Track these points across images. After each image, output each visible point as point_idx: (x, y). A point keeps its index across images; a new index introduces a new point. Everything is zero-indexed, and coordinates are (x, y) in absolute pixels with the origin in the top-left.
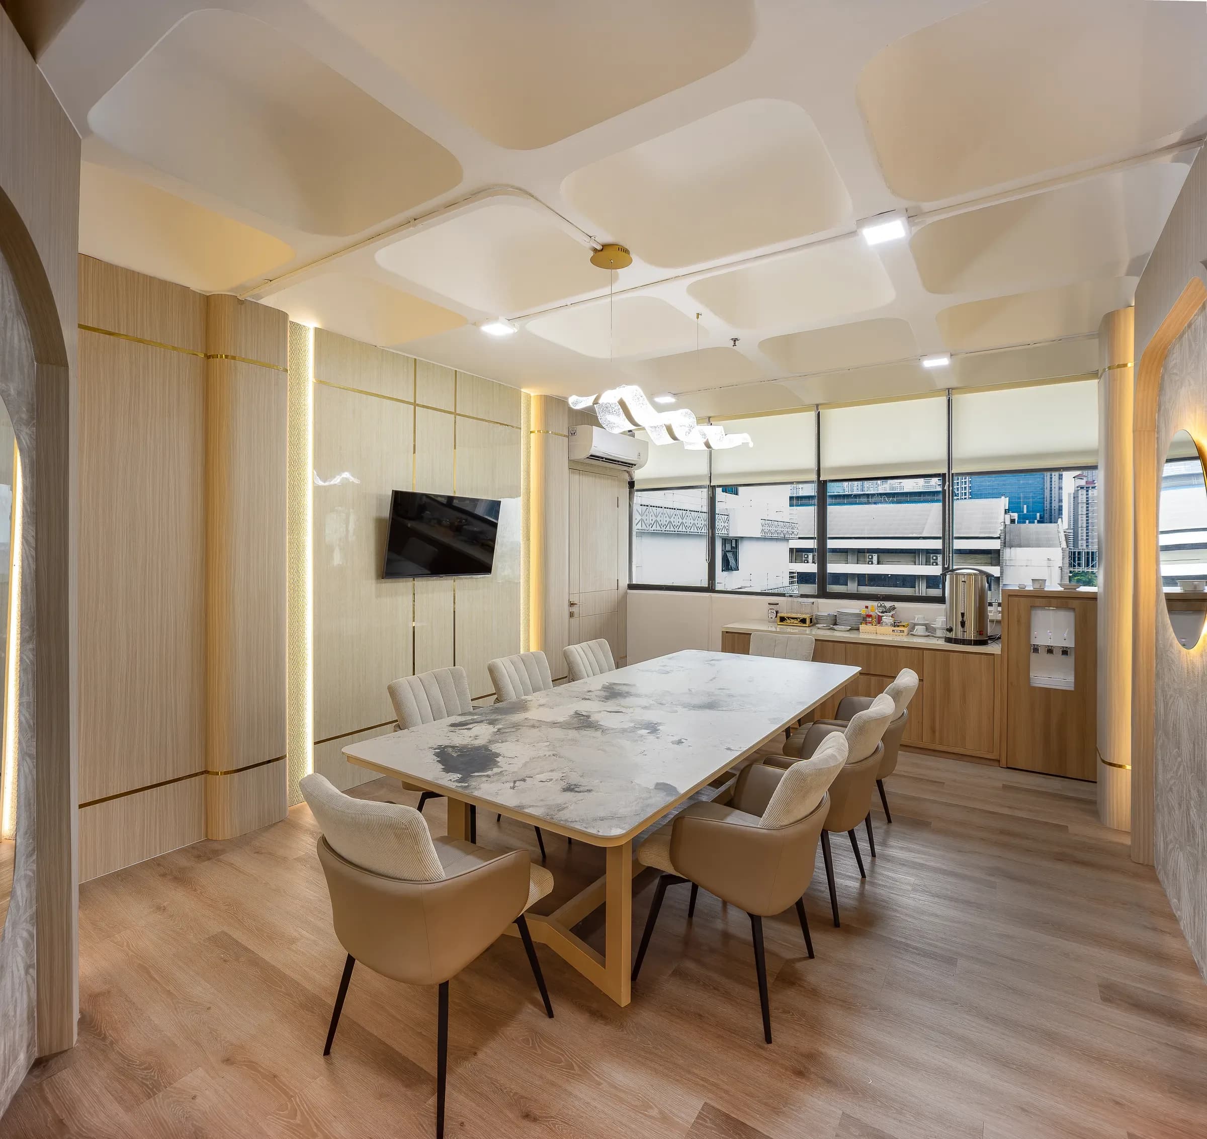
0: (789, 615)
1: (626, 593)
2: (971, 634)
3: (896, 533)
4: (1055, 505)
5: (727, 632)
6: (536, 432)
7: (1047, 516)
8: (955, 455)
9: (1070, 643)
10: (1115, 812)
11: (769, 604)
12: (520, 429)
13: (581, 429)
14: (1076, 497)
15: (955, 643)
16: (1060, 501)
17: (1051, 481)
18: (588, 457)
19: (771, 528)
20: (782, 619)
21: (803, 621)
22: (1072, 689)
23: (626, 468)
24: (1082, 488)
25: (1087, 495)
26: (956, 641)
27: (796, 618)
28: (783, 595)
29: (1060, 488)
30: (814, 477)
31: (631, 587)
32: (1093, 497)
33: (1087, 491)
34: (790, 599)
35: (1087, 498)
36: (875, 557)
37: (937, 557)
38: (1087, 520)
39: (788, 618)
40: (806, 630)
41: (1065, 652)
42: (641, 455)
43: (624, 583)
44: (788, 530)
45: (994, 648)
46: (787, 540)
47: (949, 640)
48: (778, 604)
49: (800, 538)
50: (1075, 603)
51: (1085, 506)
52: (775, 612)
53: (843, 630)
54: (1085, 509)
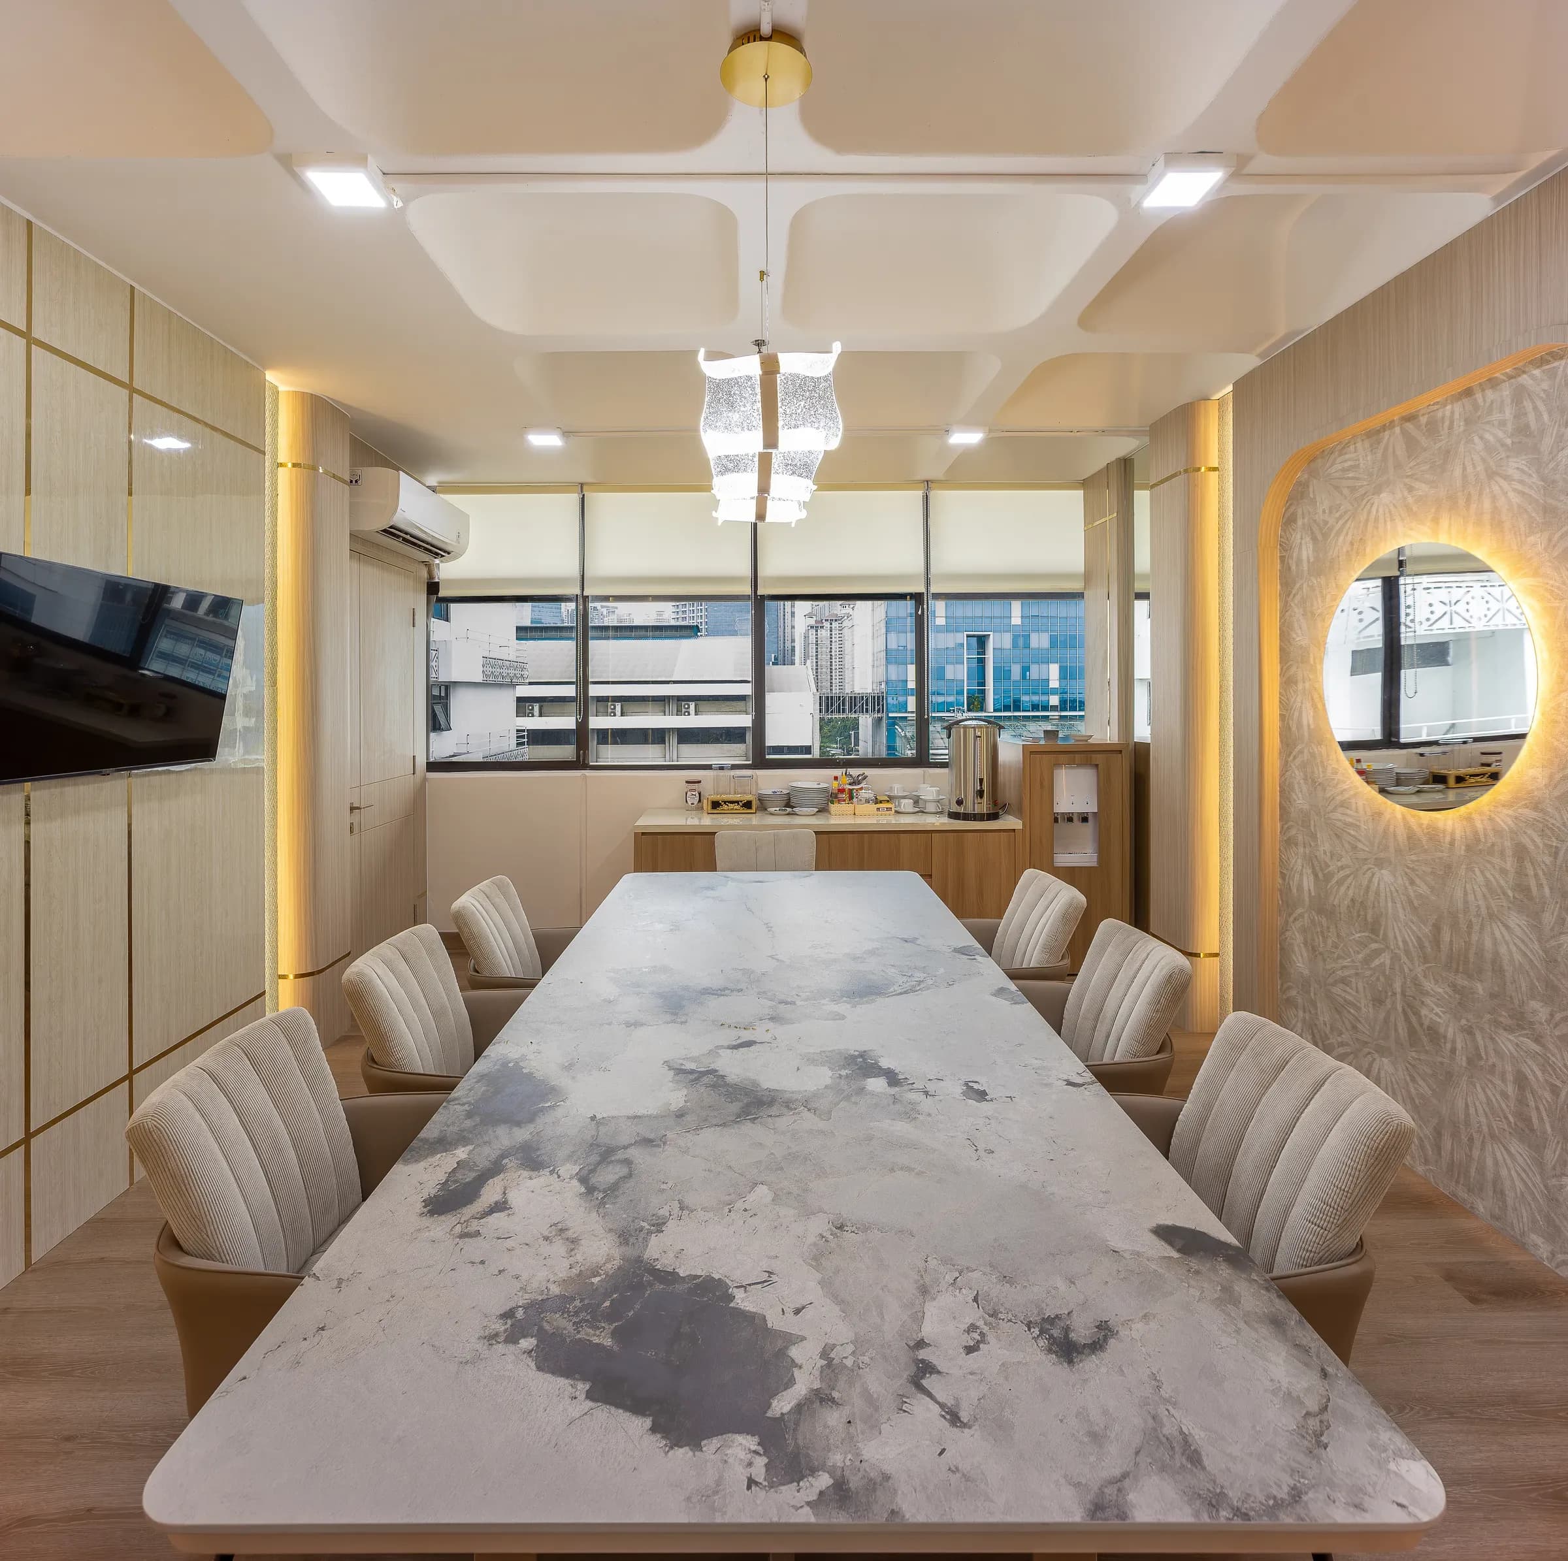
0: (725, 797)
1: (425, 779)
2: (983, 807)
3: (621, 677)
4: (788, 645)
5: (643, 834)
6: (290, 465)
7: (780, 658)
8: (933, 570)
9: (1092, 808)
10: (1199, 1008)
11: (687, 782)
12: (264, 454)
13: (375, 475)
14: (806, 637)
15: (964, 819)
16: (793, 641)
17: (784, 619)
18: (385, 531)
19: (494, 670)
20: (716, 805)
21: (748, 805)
22: (1095, 864)
23: (426, 557)
24: (812, 627)
25: (817, 635)
26: (966, 817)
27: (737, 802)
28: (708, 767)
29: (793, 627)
30: (747, 590)
31: (433, 766)
32: (821, 638)
33: (817, 631)
34: (721, 773)
35: (816, 638)
36: (618, 707)
37: (689, 705)
38: (817, 662)
39: (725, 802)
40: (750, 819)
41: (1085, 819)
42: (461, 536)
43: (421, 761)
44: (516, 672)
45: (1010, 822)
46: (513, 685)
47: (954, 816)
48: (699, 782)
49: (530, 683)
50: (1099, 759)
51: (815, 647)
52: (697, 795)
53: (808, 814)
54: (814, 650)
